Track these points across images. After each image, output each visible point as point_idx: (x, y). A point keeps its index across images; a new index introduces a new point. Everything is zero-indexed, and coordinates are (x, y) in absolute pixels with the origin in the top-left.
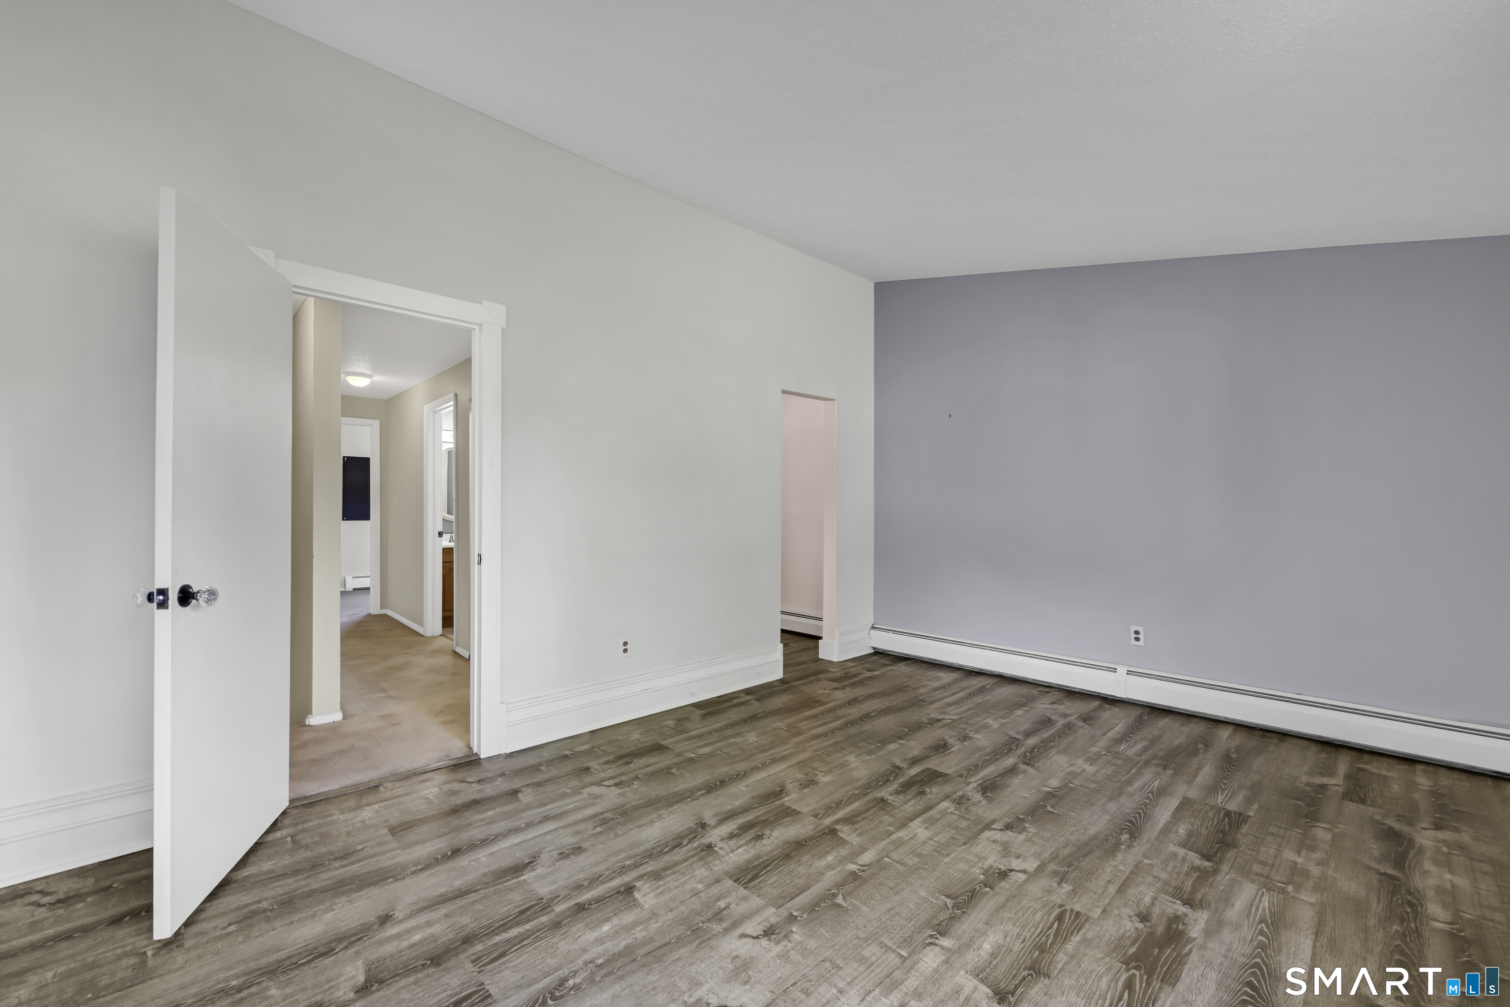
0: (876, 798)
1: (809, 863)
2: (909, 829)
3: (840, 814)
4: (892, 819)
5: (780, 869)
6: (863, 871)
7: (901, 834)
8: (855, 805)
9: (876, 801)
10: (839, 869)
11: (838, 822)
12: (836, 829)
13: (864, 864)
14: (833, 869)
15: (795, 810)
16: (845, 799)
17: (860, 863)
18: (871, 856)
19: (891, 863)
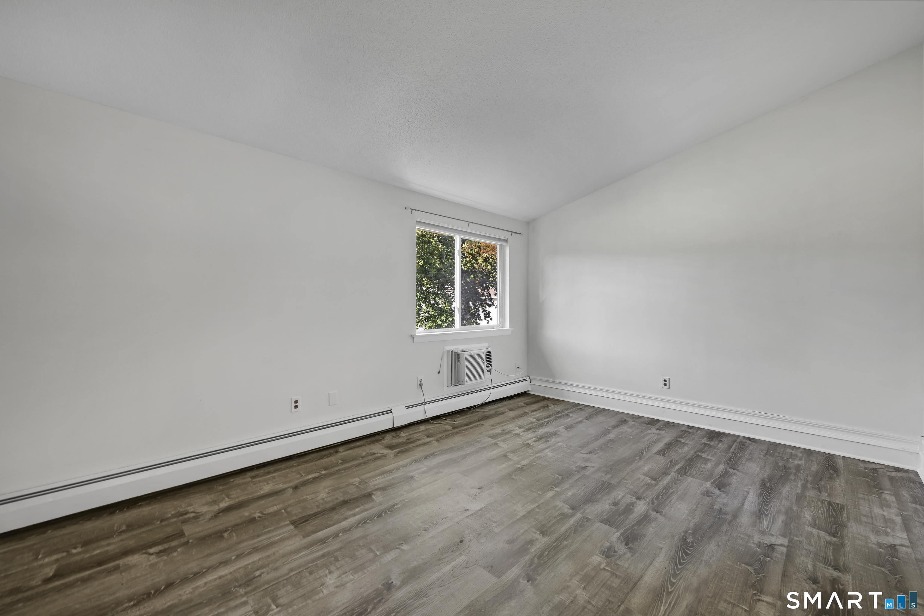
0: (549, 536)
1: (579, 491)
2: (526, 510)
3: (572, 521)
4: (537, 517)
5: (593, 488)
6: (552, 488)
7: (532, 507)
8: (564, 528)
9: (548, 533)
10: (564, 488)
11: (572, 515)
12: (572, 510)
13: (552, 491)
14: (567, 489)
15: (605, 524)
16: (572, 535)
17: (554, 491)
18: (548, 495)
19: (538, 491)
